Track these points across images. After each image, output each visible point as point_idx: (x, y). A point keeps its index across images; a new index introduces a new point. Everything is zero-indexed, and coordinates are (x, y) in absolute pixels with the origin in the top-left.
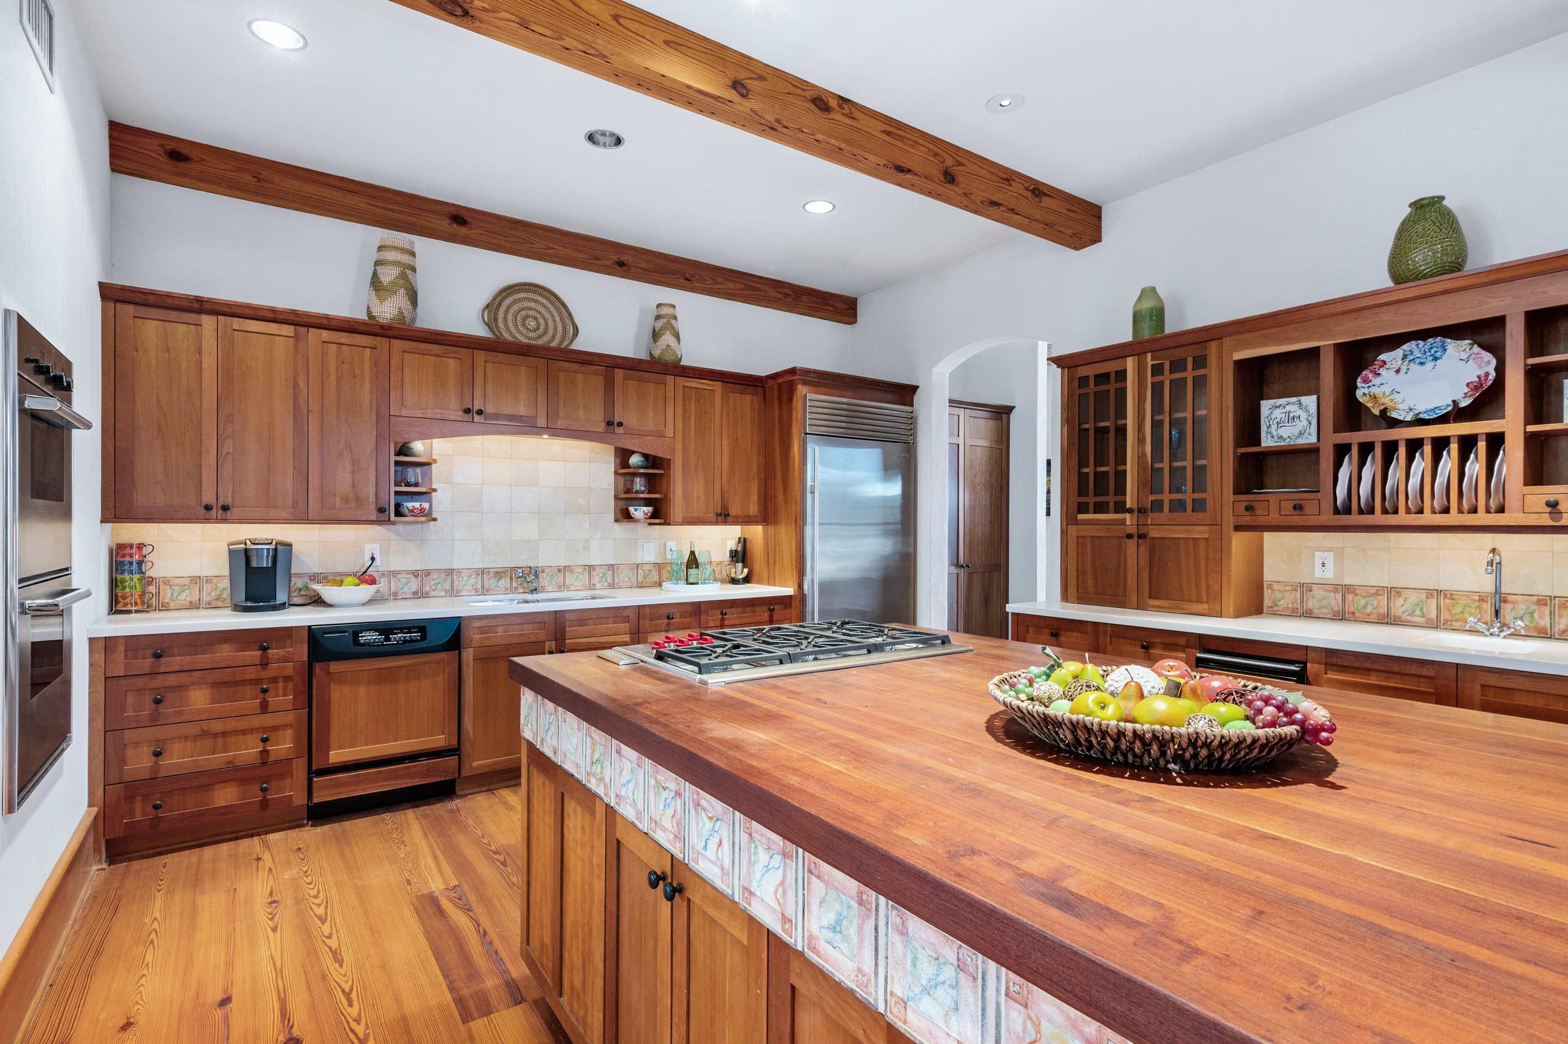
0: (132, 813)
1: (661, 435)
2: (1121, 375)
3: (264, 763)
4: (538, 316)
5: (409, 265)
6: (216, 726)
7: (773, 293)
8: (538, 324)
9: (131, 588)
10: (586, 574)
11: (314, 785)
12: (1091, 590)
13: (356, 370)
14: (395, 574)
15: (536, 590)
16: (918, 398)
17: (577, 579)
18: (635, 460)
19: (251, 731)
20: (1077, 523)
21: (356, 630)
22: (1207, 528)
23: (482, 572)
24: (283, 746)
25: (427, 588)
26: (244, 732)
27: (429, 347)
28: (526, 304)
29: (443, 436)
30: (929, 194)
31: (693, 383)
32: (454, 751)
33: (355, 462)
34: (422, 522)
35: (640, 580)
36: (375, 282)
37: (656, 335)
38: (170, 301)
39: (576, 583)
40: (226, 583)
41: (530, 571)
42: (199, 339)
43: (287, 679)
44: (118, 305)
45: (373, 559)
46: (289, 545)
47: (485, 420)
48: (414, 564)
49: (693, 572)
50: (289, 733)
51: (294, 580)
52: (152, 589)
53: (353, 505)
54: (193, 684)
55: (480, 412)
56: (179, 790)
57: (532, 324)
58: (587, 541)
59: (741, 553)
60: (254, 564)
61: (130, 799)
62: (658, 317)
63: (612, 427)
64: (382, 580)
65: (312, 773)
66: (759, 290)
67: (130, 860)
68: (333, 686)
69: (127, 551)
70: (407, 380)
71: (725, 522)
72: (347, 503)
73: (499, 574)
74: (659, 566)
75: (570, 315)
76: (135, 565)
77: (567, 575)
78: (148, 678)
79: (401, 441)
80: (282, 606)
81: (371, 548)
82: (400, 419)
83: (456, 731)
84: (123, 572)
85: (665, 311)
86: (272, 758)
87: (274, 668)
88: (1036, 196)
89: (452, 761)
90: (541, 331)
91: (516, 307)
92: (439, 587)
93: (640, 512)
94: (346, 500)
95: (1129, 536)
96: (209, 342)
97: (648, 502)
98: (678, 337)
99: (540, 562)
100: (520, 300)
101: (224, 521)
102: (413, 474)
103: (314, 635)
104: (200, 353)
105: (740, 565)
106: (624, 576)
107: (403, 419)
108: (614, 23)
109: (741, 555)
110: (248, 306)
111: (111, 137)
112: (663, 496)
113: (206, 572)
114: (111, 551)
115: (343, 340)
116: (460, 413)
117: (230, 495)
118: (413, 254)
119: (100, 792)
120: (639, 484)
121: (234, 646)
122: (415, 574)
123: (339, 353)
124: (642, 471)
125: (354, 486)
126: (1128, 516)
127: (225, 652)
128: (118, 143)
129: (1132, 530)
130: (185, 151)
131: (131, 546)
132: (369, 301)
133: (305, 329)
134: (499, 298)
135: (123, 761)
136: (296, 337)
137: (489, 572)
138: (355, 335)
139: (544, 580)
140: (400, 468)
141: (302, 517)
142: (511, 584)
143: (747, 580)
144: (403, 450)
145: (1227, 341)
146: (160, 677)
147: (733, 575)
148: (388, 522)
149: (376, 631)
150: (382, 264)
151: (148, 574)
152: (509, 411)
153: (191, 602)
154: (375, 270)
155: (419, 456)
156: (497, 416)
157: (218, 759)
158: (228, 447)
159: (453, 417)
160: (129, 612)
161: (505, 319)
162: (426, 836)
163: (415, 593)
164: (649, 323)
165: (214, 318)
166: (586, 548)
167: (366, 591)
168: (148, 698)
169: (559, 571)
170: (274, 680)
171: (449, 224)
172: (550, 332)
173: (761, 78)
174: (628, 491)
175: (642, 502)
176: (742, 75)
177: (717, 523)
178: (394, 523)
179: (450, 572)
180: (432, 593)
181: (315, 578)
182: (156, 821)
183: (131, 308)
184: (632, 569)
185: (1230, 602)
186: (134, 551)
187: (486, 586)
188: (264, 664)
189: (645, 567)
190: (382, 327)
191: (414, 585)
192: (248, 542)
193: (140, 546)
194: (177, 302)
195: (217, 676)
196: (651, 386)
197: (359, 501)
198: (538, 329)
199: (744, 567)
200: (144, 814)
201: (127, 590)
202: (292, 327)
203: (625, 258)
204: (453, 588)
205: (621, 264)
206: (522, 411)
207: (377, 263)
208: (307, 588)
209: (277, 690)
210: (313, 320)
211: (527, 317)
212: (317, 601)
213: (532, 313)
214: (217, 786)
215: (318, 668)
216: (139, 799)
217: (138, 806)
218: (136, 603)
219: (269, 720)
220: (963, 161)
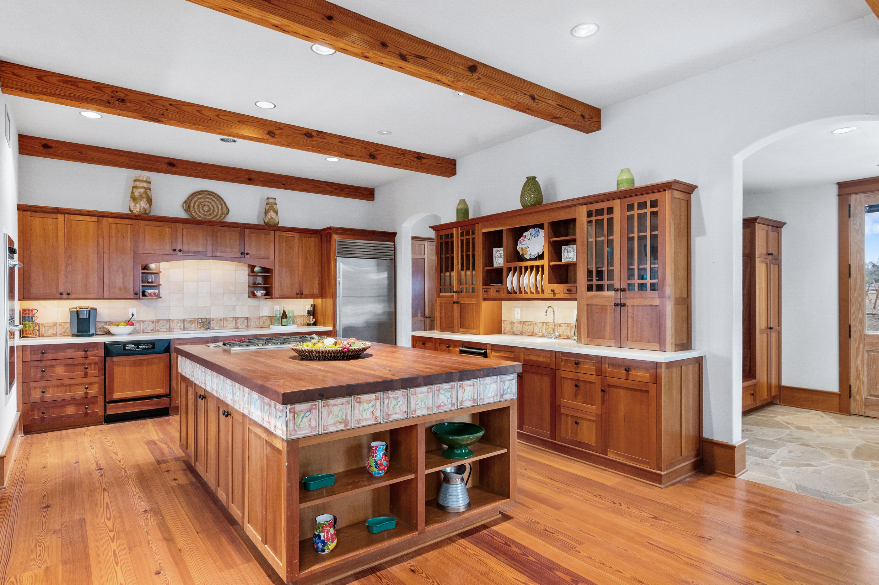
0: (33, 415)
1: (268, 258)
2: (452, 235)
3: (86, 398)
4: (209, 205)
5: (148, 188)
6: (67, 382)
7: (328, 188)
8: (210, 209)
9: (29, 327)
10: (234, 321)
11: (107, 407)
12: (444, 325)
13: (124, 234)
14: (143, 321)
15: (209, 328)
16: (397, 238)
17: (230, 323)
18: (256, 269)
19: (81, 384)
20: (440, 297)
21: (125, 344)
22: (475, 299)
23: (183, 321)
24: (94, 391)
25: (158, 328)
26: (78, 385)
27: (157, 223)
28: (204, 200)
29: (163, 261)
30: (366, 162)
31: (284, 234)
32: (169, 395)
33: (124, 273)
34: (155, 299)
35: (261, 324)
36: (133, 196)
37: (266, 212)
38: (45, 210)
39: (229, 326)
40: (68, 325)
41: (206, 320)
42: (57, 224)
43: (95, 364)
44: (25, 212)
45: (133, 315)
46: (96, 309)
47: (183, 253)
48: (151, 316)
49: (284, 320)
50: (96, 386)
51: (97, 324)
52: (37, 328)
53: (123, 292)
54: (57, 365)
55: (180, 251)
56: (52, 407)
57: (207, 208)
58: (235, 306)
59: (312, 312)
60: (81, 317)
61: (33, 410)
62: (267, 204)
63: (243, 255)
64: (137, 324)
65: (106, 403)
66: (321, 187)
67: (33, 434)
68: (115, 367)
69: (27, 312)
70: (147, 238)
71: (301, 297)
72: (121, 291)
73: (192, 321)
74: (271, 318)
75: (225, 203)
76: (30, 318)
77: (225, 322)
78: (39, 362)
79: (144, 264)
80: (93, 335)
81: (132, 310)
82: (144, 255)
83: (169, 387)
84: (25, 321)
85: (270, 201)
86: (89, 396)
87: (90, 359)
88: (419, 159)
89: (167, 400)
90: (211, 210)
91: (199, 201)
92: (163, 327)
93: (260, 293)
94: (120, 289)
95: (454, 303)
96: (61, 226)
97: (265, 288)
98: (277, 213)
99: (212, 316)
100: (201, 198)
101: (68, 299)
102: (150, 278)
103: (107, 347)
104: (57, 230)
105: (312, 317)
106: (253, 323)
107: (145, 255)
108: (217, 118)
109: (313, 313)
110: (78, 210)
111: (19, 141)
112: (270, 286)
113: (60, 321)
114: (20, 312)
115: (118, 222)
116: (171, 251)
117: (70, 288)
118: (150, 183)
119: (21, 406)
120: (259, 280)
121: (73, 350)
122: (152, 321)
123: (116, 228)
124: (260, 274)
125: (123, 284)
126: (454, 294)
127: (70, 353)
128: (22, 143)
129: (455, 300)
130: (50, 144)
131: (29, 310)
132: (130, 203)
133: (102, 218)
134: (191, 198)
135: (30, 394)
136: (98, 221)
137: (187, 321)
138: (124, 220)
139: (213, 324)
140: (144, 275)
141: (101, 298)
142: (198, 326)
143: (315, 324)
144: (145, 268)
145: (480, 225)
146: (44, 362)
147: (308, 322)
148: (139, 299)
149: (133, 344)
150: (135, 188)
151: (35, 321)
152: (194, 249)
153: (53, 334)
154: (132, 190)
155: (153, 270)
156: (188, 252)
157: (67, 395)
158: (69, 269)
159: (168, 253)
160: (28, 337)
161: (194, 207)
162: (154, 426)
163: (152, 330)
164: (264, 206)
165: (63, 216)
166: (234, 309)
167: (129, 329)
168: (39, 370)
169: (221, 320)
170: (90, 364)
171: (167, 167)
172: (216, 212)
173: (281, 129)
174: (254, 283)
175: (262, 288)
176: (272, 129)
177: (297, 298)
178: (142, 299)
179: (168, 321)
180: (160, 330)
181: (107, 323)
182: (43, 419)
183: (29, 213)
184: (257, 319)
185: (482, 329)
186: (30, 311)
187: (186, 327)
188: (86, 357)
189: (264, 318)
190: (135, 216)
191: (152, 326)
192: (78, 308)
193: (32, 310)
194: (48, 210)
195: (67, 362)
196: (263, 236)
197: (126, 290)
198: (209, 211)
199: (313, 318)
200: (38, 416)
201: (27, 328)
202: (96, 218)
203: (252, 177)
204: (170, 328)
205: (250, 179)
206: (200, 249)
207: (134, 187)
208: (103, 328)
209: (91, 368)
210: (105, 214)
211: (204, 205)
212: (108, 333)
213: (207, 204)
214: (67, 406)
215: (108, 359)
216: (36, 409)
217: (36, 412)
218: (31, 333)
219: (88, 380)
220: (379, 149)
